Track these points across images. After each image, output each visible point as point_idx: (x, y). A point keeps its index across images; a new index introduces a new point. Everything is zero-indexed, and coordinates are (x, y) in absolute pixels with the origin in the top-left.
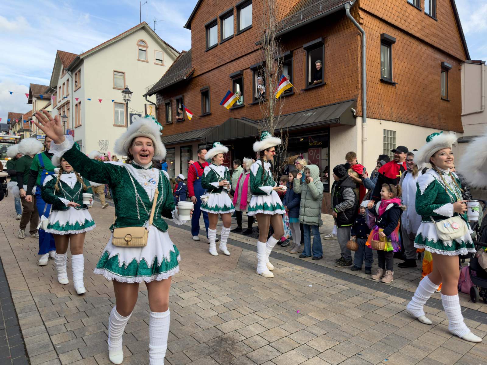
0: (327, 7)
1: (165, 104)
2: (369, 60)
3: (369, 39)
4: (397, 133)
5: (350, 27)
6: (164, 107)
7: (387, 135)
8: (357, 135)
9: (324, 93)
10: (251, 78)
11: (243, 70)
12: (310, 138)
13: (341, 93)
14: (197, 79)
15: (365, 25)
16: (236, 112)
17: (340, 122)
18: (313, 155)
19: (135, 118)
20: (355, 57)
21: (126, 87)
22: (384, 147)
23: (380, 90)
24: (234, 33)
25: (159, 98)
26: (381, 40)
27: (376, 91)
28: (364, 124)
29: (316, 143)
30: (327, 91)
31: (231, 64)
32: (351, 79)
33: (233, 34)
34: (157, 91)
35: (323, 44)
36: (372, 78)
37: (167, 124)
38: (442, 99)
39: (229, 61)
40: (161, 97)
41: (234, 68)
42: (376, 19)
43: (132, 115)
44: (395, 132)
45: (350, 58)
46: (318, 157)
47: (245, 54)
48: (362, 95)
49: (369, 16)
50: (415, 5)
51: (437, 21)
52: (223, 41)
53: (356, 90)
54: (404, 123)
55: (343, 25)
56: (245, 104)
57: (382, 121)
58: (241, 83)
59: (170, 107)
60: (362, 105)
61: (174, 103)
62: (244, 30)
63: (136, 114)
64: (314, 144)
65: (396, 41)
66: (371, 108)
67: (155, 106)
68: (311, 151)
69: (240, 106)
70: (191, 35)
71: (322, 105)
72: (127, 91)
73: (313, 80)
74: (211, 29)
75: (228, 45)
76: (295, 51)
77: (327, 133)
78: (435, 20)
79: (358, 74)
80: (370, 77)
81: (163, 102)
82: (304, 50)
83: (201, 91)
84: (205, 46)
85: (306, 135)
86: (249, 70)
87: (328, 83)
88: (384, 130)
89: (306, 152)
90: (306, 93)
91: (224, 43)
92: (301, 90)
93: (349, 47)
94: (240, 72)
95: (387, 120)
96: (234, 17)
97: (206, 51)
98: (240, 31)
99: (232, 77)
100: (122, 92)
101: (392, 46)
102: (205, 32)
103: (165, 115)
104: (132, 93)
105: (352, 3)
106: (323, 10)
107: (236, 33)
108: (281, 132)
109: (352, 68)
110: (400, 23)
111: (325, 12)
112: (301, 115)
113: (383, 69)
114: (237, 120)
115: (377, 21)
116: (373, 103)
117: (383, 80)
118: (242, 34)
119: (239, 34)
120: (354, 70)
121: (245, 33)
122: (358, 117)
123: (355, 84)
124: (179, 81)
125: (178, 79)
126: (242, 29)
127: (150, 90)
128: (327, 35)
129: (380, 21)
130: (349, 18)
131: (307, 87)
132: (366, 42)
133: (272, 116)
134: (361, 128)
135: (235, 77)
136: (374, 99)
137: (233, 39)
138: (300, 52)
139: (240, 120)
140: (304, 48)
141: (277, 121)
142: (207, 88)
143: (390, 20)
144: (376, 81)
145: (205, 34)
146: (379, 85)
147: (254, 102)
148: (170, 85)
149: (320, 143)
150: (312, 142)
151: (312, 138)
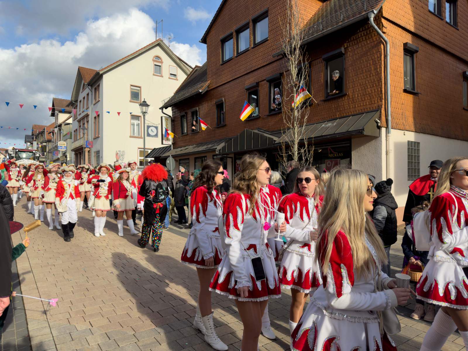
0: (348, 18)
1: (181, 116)
2: (392, 70)
3: (392, 48)
4: (421, 145)
5: (372, 37)
6: (180, 119)
7: (411, 146)
8: (381, 146)
9: (345, 104)
10: (267, 89)
11: (259, 82)
13: (363, 103)
14: (212, 92)
15: (388, 34)
16: (252, 123)
17: (365, 133)
18: (331, 166)
19: (152, 130)
20: (378, 67)
21: (143, 100)
22: (408, 159)
23: (403, 99)
24: (250, 45)
25: (174, 111)
26: (404, 49)
27: (400, 102)
28: (390, 135)
29: (337, 155)
30: (348, 101)
31: (246, 77)
32: (374, 89)
33: (248, 46)
34: (173, 104)
35: (344, 54)
36: (395, 88)
37: (182, 136)
38: (464, 109)
39: (245, 73)
40: (176, 110)
41: (250, 81)
42: (399, 28)
43: (149, 127)
44: (419, 143)
45: (373, 69)
47: (261, 66)
48: (385, 106)
49: (391, 24)
50: (436, 14)
51: (458, 30)
52: (239, 54)
53: (379, 101)
54: (428, 134)
55: (364, 35)
56: (260, 116)
57: (406, 132)
58: (256, 93)
59: (185, 120)
60: (387, 116)
61: (189, 115)
62: (260, 43)
63: (152, 126)
64: (334, 155)
65: (420, 51)
66: (395, 119)
67: (170, 118)
68: (330, 162)
69: (255, 118)
70: (207, 49)
71: (342, 115)
72: (144, 104)
73: (332, 90)
74: (227, 43)
75: (244, 58)
76: (313, 62)
77: (349, 145)
78: (456, 29)
79: (382, 84)
80: (393, 88)
81: (178, 114)
82: (323, 61)
83: (215, 103)
84: (221, 60)
85: (325, 146)
86: (265, 81)
87: (349, 94)
88: (408, 142)
89: (321, 164)
90: (325, 104)
91: (239, 57)
92: (320, 101)
93: (371, 57)
94: (255, 84)
95: (411, 131)
96: (250, 31)
97: (222, 65)
98: (256, 44)
99: (247, 89)
100: (139, 105)
101: (415, 55)
102: (220, 46)
103: (180, 127)
104: (149, 106)
105: (375, 12)
106: (344, 20)
107: (252, 46)
108: (306, 143)
109: (374, 78)
110: (423, 32)
111: (347, 22)
112: (320, 126)
113: (406, 79)
114: (253, 131)
115: (400, 31)
116: (397, 114)
117: (406, 89)
118: (258, 47)
119: (255, 47)
120: (377, 80)
121: (260, 46)
122: (383, 128)
123: (378, 94)
124: (195, 94)
125: (193, 92)
126: (258, 42)
127: (166, 103)
128: (347, 45)
129: (403, 30)
130: (372, 26)
131: (327, 98)
132: (390, 52)
133: (297, 127)
134: (385, 139)
135: (249, 89)
136: (397, 109)
137: (249, 51)
138: (319, 63)
139: (256, 131)
140: (323, 59)
141: (301, 132)
142: (222, 100)
143: (412, 29)
144: (399, 91)
145: (220, 48)
146: (402, 96)
147: (270, 112)
148: (186, 98)
149: (341, 155)
150: (332, 153)
151: (331, 150)
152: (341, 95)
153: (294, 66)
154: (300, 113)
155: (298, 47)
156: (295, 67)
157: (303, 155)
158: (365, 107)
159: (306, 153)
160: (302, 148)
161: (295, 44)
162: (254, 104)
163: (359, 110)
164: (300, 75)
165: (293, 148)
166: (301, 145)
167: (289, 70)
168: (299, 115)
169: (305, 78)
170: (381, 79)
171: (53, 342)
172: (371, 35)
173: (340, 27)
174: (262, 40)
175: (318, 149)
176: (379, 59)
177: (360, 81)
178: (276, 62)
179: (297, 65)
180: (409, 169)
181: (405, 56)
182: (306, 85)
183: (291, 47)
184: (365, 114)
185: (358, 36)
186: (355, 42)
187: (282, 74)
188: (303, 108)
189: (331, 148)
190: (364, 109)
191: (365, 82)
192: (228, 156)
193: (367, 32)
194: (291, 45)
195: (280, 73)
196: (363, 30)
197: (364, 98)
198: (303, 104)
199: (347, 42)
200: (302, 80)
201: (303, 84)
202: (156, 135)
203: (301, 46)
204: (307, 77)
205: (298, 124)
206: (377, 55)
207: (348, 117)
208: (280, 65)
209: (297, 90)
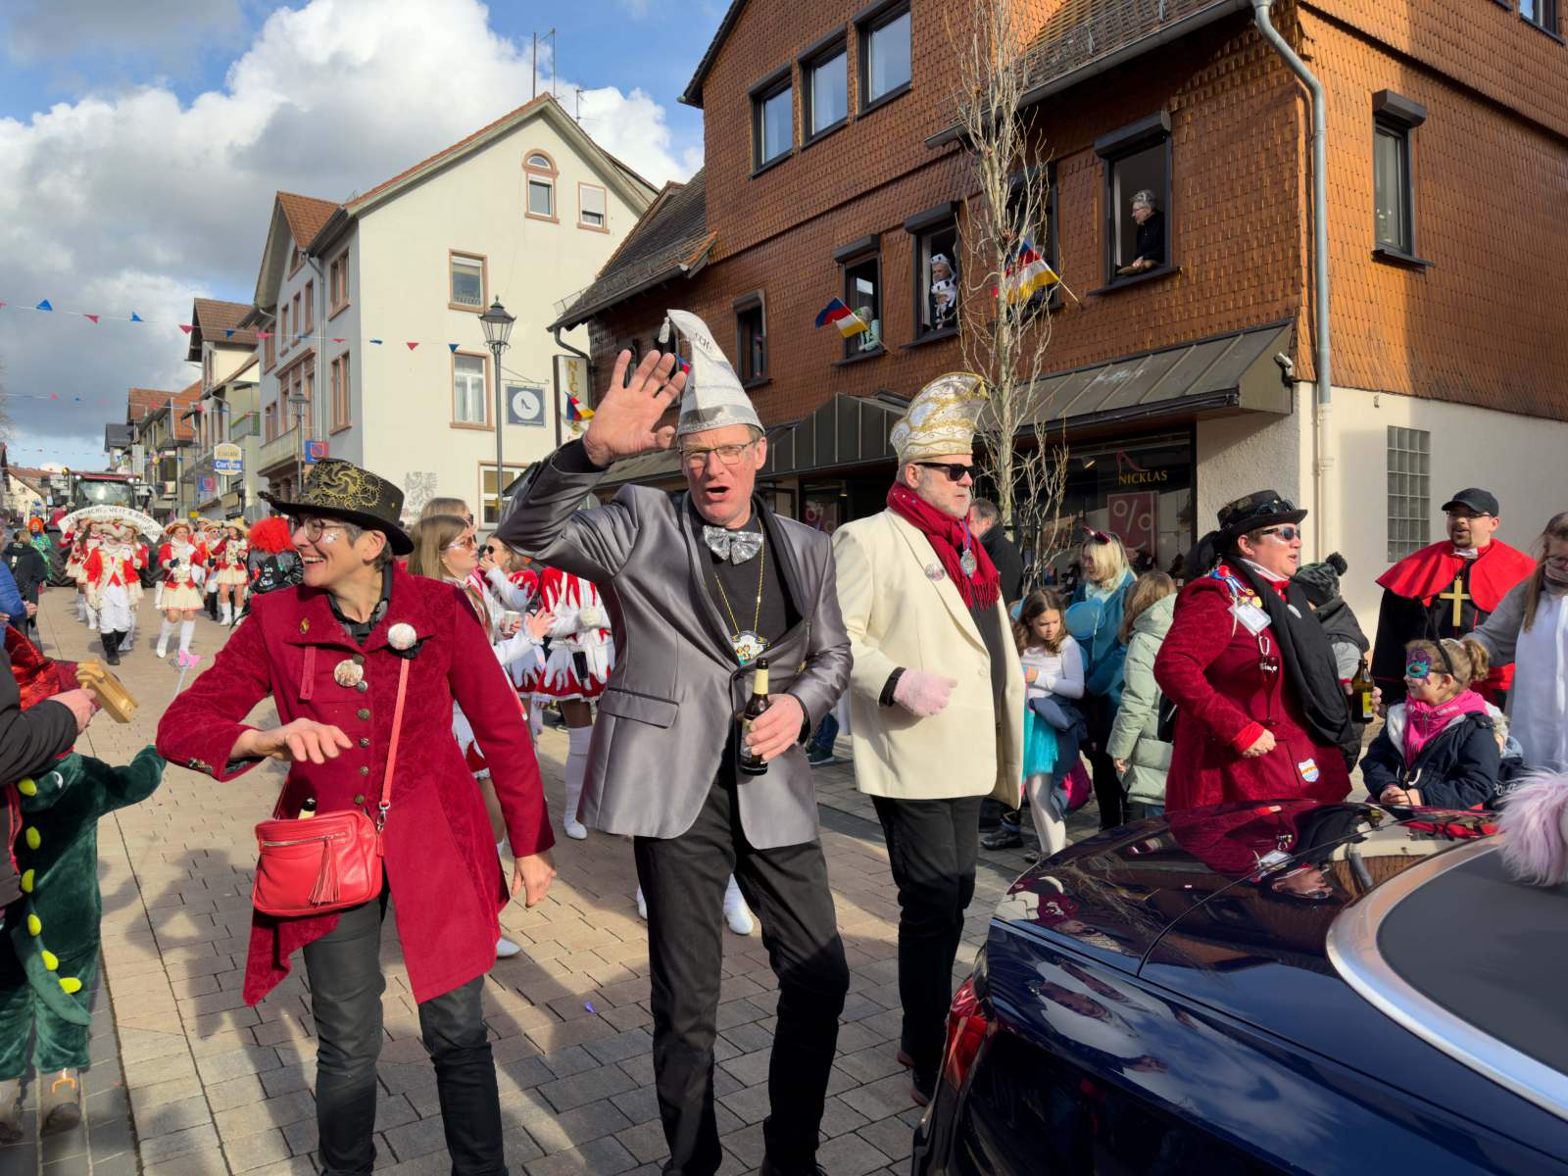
0: (1184, 8)
2: (1334, 185)
3: (1333, 111)
4: (1432, 439)
5: (1264, 73)
7: (1400, 445)
8: (1297, 446)
9: (1174, 303)
10: (908, 258)
11: (880, 234)
12: (1123, 460)
13: (1235, 300)
14: (723, 269)
15: (1319, 61)
16: (856, 374)
17: (1243, 402)
18: (1128, 515)
19: (523, 401)
20: (1287, 175)
21: (492, 302)
22: (1390, 488)
23: (1372, 288)
24: (850, 110)
25: (597, 335)
26: (1376, 113)
27: (1360, 294)
28: (1326, 406)
29: (1146, 478)
30: (1184, 295)
31: (837, 217)
32: (1274, 253)
33: (844, 113)
34: (593, 312)
35: (1168, 134)
36: (1346, 247)
39: (831, 206)
40: (604, 333)
41: (849, 231)
42: (1356, 42)
43: (512, 391)
45: (1268, 181)
46: (1146, 522)
47: (889, 178)
48: (1310, 307)
49: (1331, 29)
51: (1562, 44)
52: (812, 141)
53: (1289, 291)
54: (1458, 402)
55: (1237, 67)
56: (886, 348)
57: (1383, 397)
58: (870, 272)
60: (1315, 342)
62: (882, 102)
63: (525, 389)
64: (1137, 479)
65: (1429, 118)
66: (1344, 351)
67: (584, 361)
68: (1123, 502)
69: (871, 354)
70: (703, 126)
71: (1164, 343)
72: (497, 315)
73: (1128, 259)
74: (771, 105)
75: (830, 151)
76: (1064, 163)
77: (1187, 442)
78: (1555, 40)
79: (1299, 233)
80: (1339, 246)
81: (610, 349)
82: (1097, 159)
83: (735, 308)
84: (752, 160)
85: (1107, 448)
86: (902, 231)
87: (1186, 270)
88: (1391, 429)
89: (1094, 508)
90: (1107, 304)
91: (814, 148)
92: (1089, 294)
93: (1262, 142)
94: (868, 241)
95: (1400, 394)
96: (849, 59)
97: (755, 177)
98: (869, 105)
99: (842, 260)
100: (481, 318)
101: (1412, 134)
102: (749, 114)
104: (513, 319)
106: (1168, 15)
107: (857, 112)
108: (1041, 438)
109: (1274, 214)
110: (1440, 52)
111: (1180, 23)
112: (1087, 381)
113: (1381, 217)
114: (861, 400)
115: (1360, 49)
116: (1351, 336)
117: (1382, 251)
118: (875, 115)
119: (867, 115)
120: (1282, 221)
121: (885, 110)
122: (1301, 383)
123: (1287, 269)
124: (666, 276)
125: (660, 271)
126: (876, 98)
127: (569, 312)
128: (1179, 103)
129: (1372, 46)
130: (1265, 37)
131: (1111, 283)
132: (1326, 122)
133: (1008, 384)
134: (1311, 420)
135: (851, 259)
136: (1353, 319)
137: (846, 130)
138: (1083, 165)
139: (872, 401)
140: (1097, 152)
141: (1023, 401)
142: (757, 299)
143: (1403, 45)
144: (1359, 257)
145: (749, 121)
146: (1368, 272)
147: (918, 338)
148: (635, 292)
149: (1161, 477)
150: (1131, 472)
151: (1127, 458)
152: (1161, 273)
153: (997, 176)
154: (1019, 337)
155: (1009, 110)
156: (1001, 180)
157: (1031, 478)
158: (1240, 313)
159: (1042, 472)
160: (1026, 457)
161: (1001, 101)
162: (864, 309)
163: (1220, 324)
164: (1017, 208)
165: (996, 454)
166: (1024, 445)
167: (981, 192)
168: (1016, 342)
169: (1036, 218)
170: (1296, 217)
171: (205, 1104)
172: (1262, 67)
173: (1156, 41)
174: (889, 90)
175: (1082, 457)
176: (1289, 149)
177: (1224, 226)
178: (938, 165)
179: (1007, 172)
180: (1391, 522)
181: (1379, 137)
182: (1039, 242)
183: (986, 115)
184: (1241, 336)
185: (1218, 70)
186: (1205, 93)
187: (957, 206)
188: (1031, 320)
189: (1126, 453)
190: (1238, 320)
191: (1242, 226)
192: (779, 486)
193: (1247, 58)
194: (986, 106)
195: (953, 203)
196: (1233, 51)
197: (1239, 282)
198: (1029, 306)
199: (1180, 91)
200: (1027, 222)
201: (1028, 237)
202: (539, 420)
203: (1020, 110)
204: (1043, 212)
205: (1014, 374)
206: (1283, 134)
207: (1184, 350)
208: (951, 173)
209: (1008, 257)
